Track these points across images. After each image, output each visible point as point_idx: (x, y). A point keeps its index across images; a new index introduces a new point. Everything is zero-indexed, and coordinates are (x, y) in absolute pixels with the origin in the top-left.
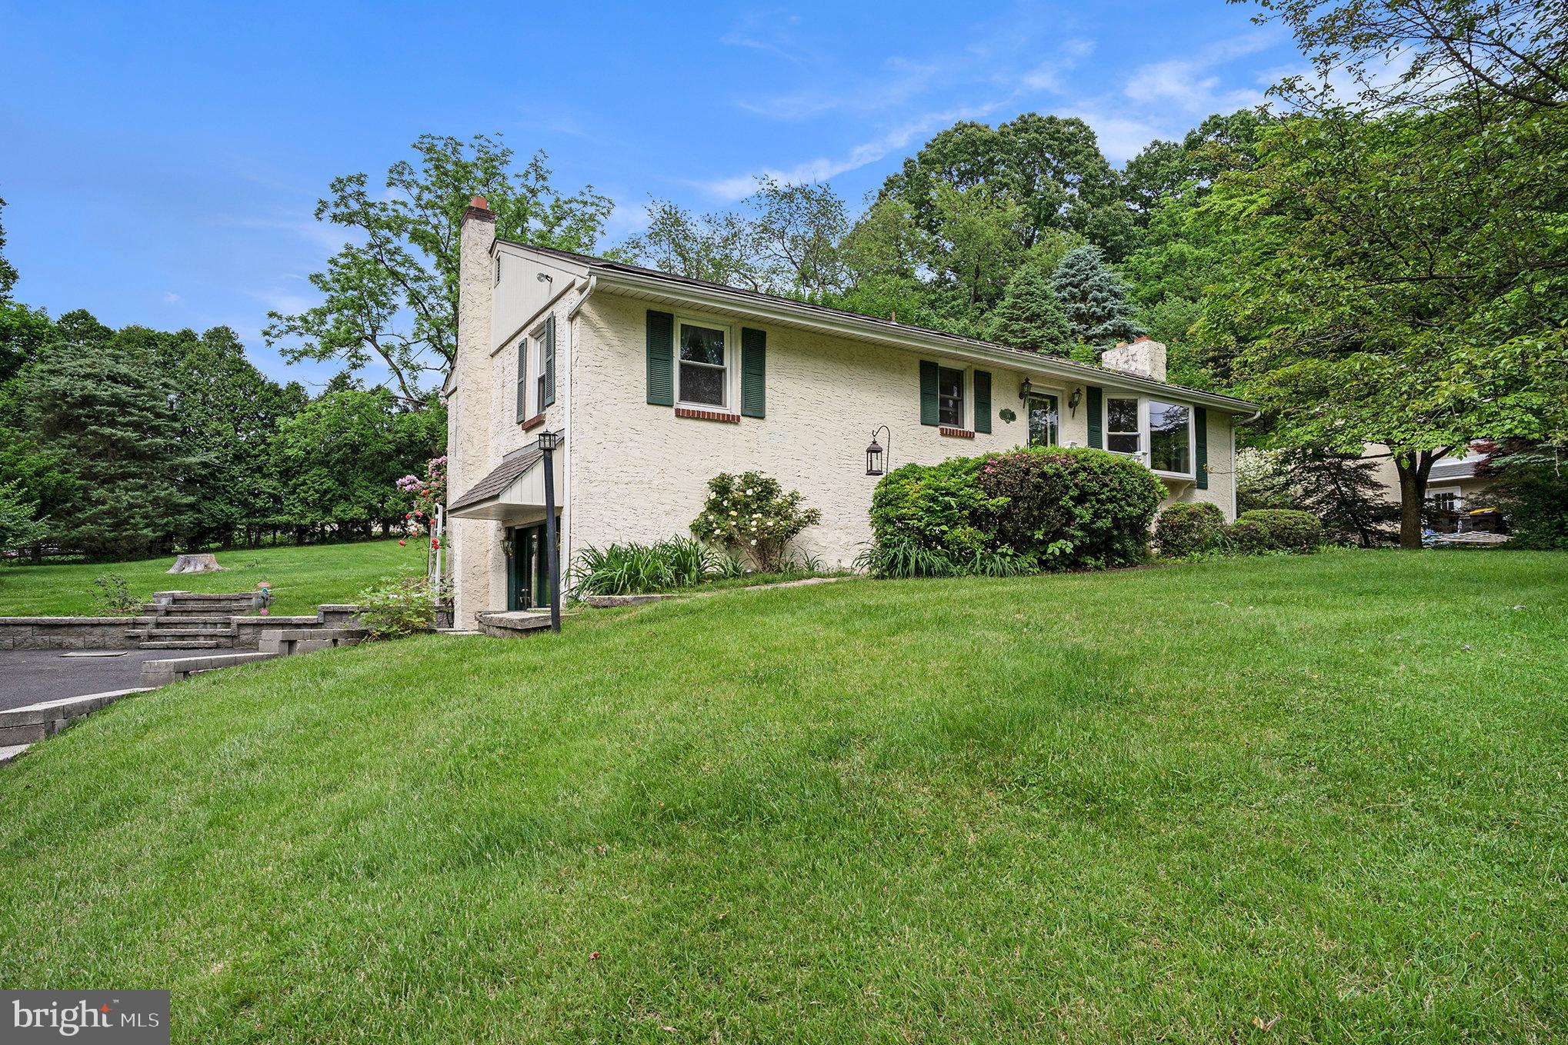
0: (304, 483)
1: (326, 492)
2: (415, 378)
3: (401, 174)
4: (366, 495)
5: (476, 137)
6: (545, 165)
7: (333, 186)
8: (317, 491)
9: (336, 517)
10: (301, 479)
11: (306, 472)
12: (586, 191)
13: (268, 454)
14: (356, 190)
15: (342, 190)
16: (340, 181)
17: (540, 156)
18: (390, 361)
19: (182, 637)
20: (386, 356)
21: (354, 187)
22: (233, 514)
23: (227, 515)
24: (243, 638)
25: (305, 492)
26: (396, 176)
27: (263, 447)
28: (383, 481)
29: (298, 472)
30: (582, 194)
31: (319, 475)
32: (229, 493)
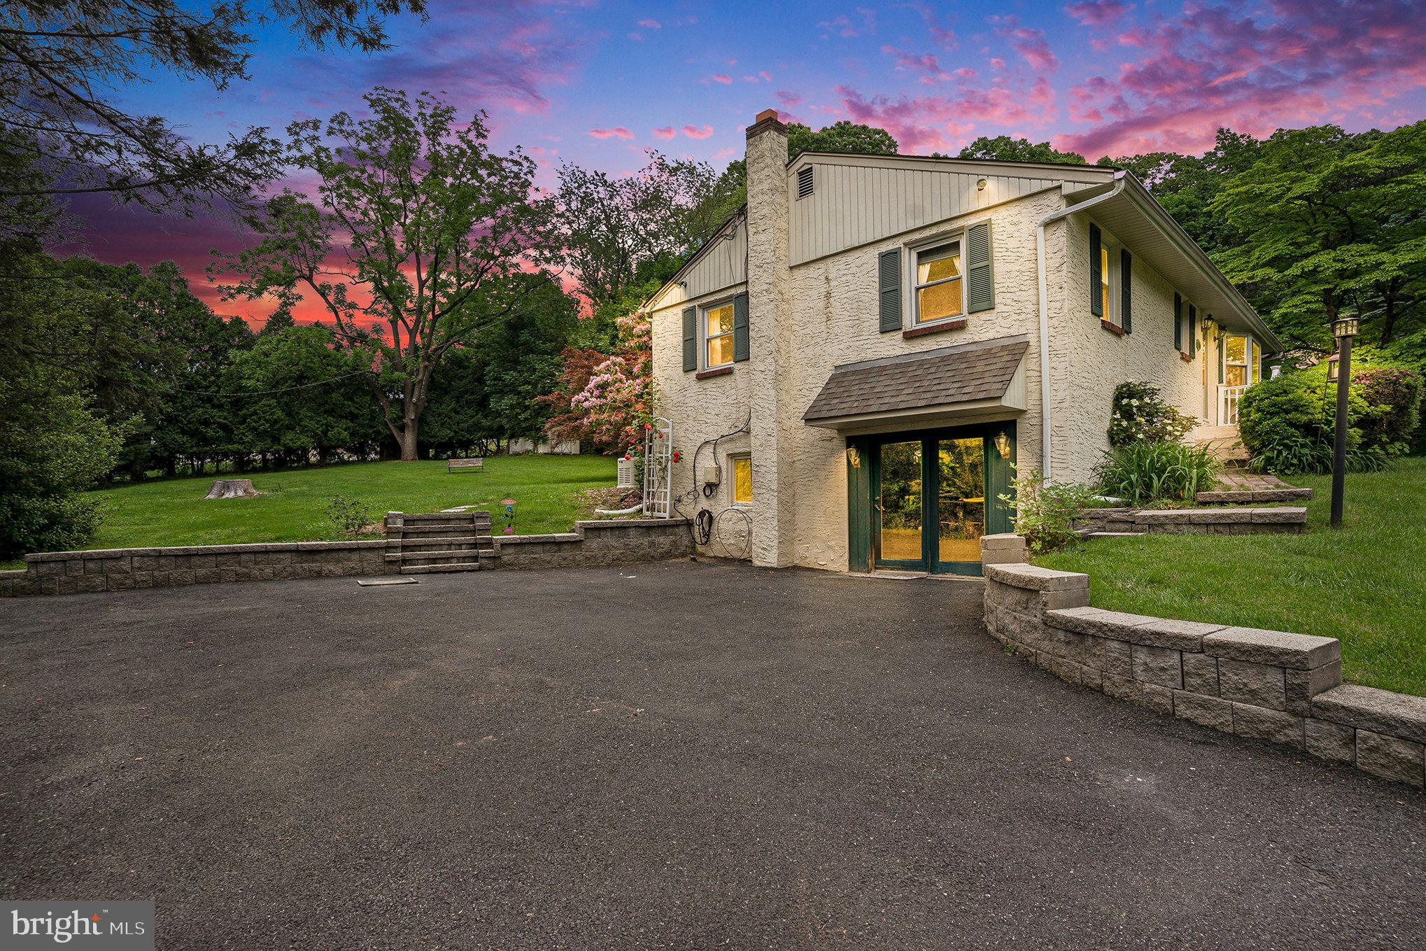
0: (255, 413)
1: (276, 421)
2: (351, 316)
3: (341, 123)
4: (312, 424)
5: (423, 94)
6: (485, 124)
7: (289, 129)
8: (267, 421)
9: (285, 445)
10: (252, 410)
11: (256, 402)
12: (515, 151)
13: (217, 386)
14: (311, 134)
15: (298, 134)
16: (296, 125)
17: (481, 116)
18: (327, 301)
19: (434, 560)
20: (323, 295)
21: (310, 132)
22: (184, 444)
23: (179, 444)
24: (505, 558)
25: (256, 422)
26: (335, 125)
27: (213, 378)
28: (325, 412)
29: (248, 403)
30: (512, 153)
31: (269, 405)
32: (182, 422)
